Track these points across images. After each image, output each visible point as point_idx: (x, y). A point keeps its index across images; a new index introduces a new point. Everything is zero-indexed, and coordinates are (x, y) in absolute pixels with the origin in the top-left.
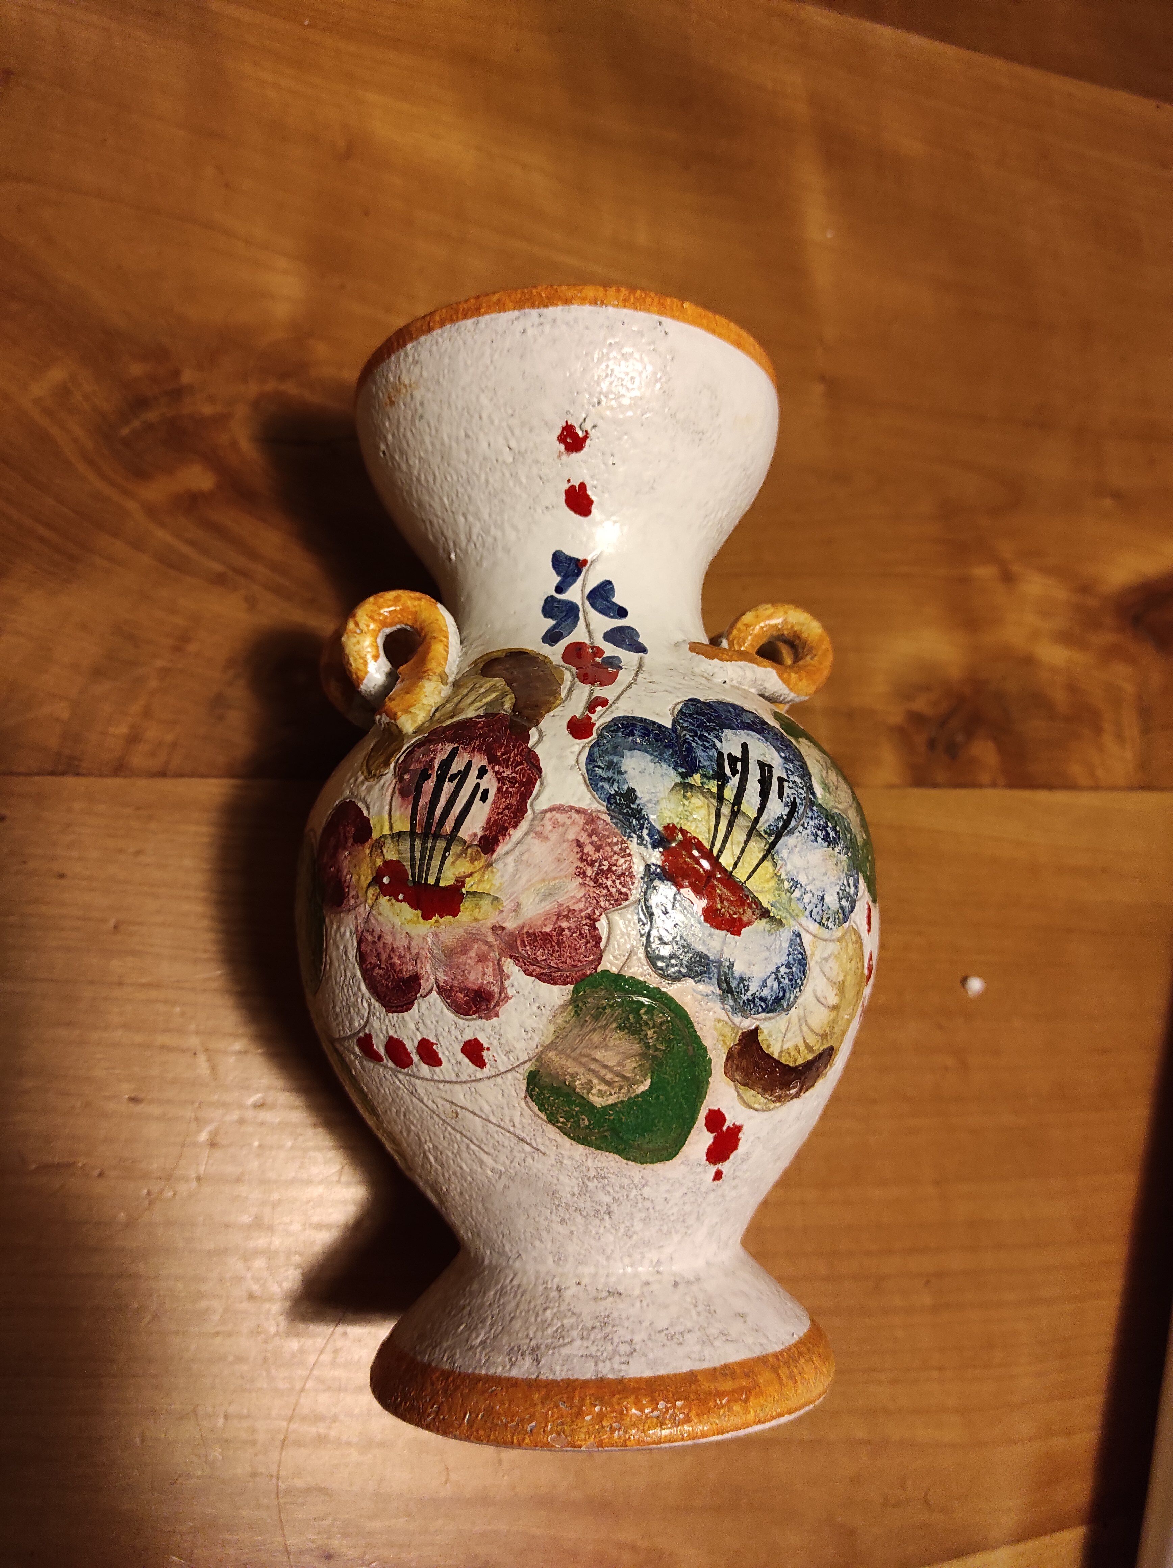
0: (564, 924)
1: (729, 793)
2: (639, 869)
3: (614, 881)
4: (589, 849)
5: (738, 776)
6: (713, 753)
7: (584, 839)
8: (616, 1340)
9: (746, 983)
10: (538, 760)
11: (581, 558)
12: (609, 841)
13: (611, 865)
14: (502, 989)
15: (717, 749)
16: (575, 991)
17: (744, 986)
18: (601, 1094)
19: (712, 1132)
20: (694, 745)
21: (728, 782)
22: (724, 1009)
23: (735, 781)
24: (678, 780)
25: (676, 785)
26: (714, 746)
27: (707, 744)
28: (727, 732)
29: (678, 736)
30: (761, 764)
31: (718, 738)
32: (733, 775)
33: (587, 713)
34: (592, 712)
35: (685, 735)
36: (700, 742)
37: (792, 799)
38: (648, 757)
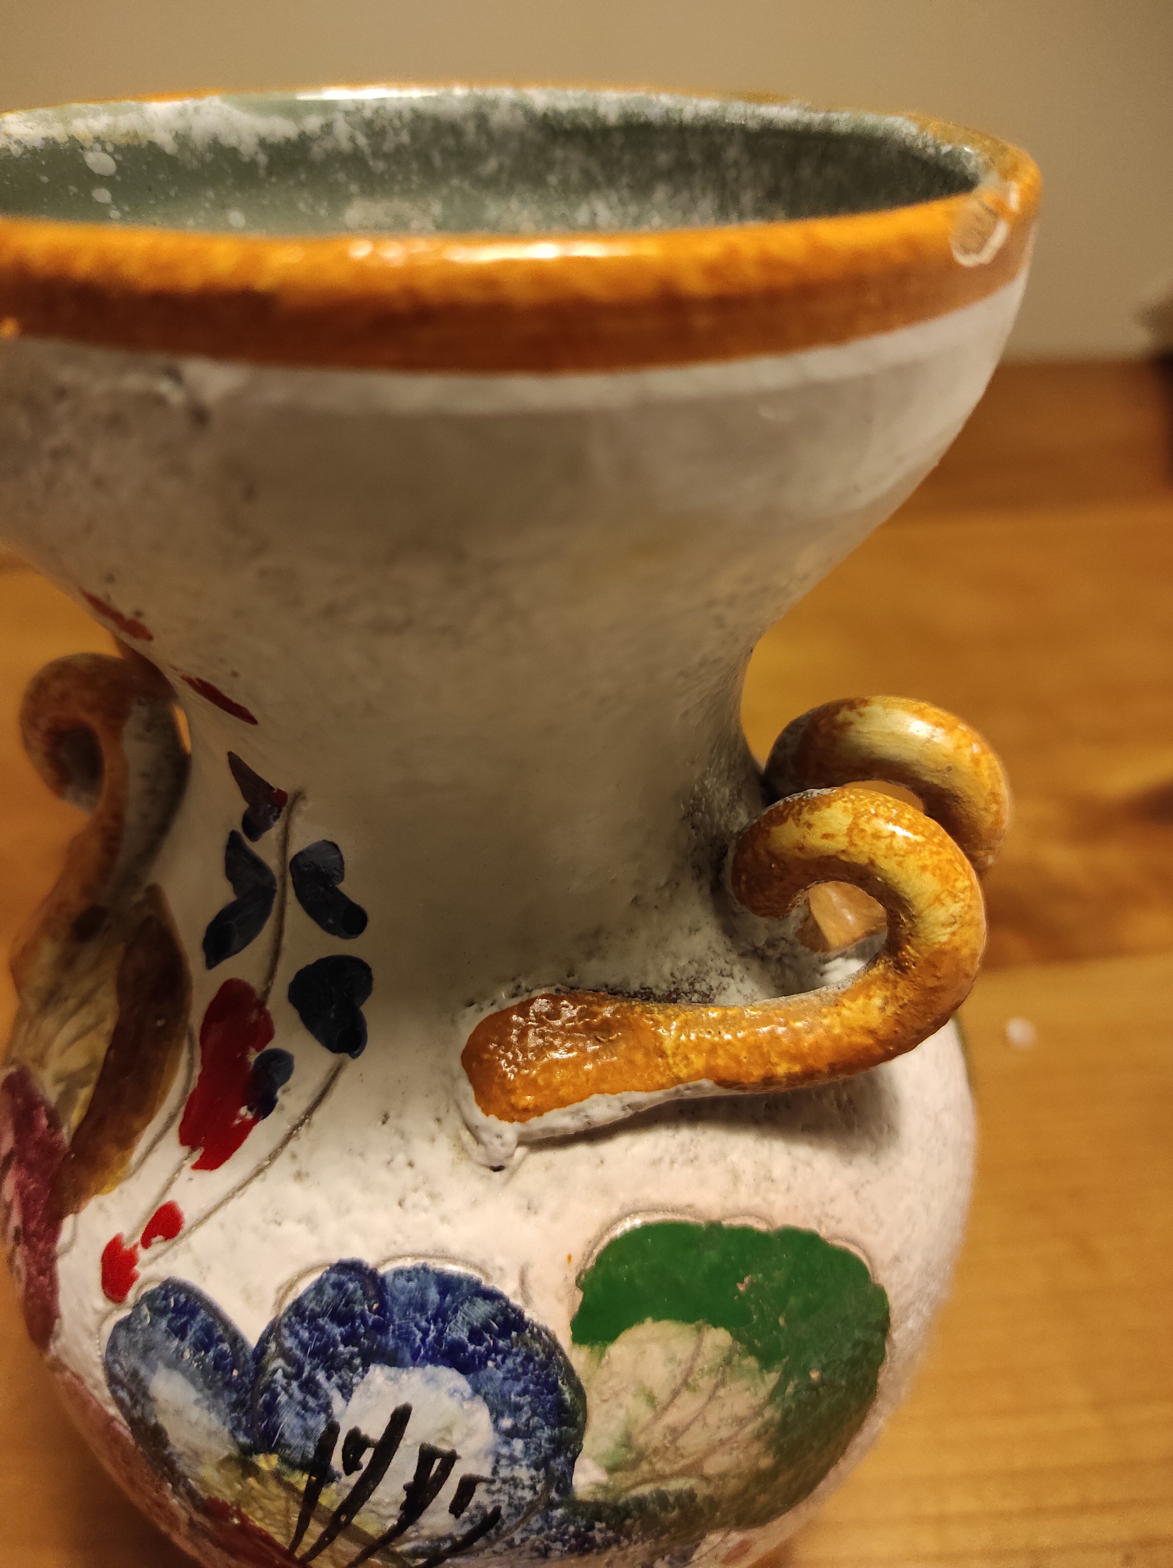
1: (330, 1499)
5: (356, 1476)
6: (319, 1424)
15: (329, 1416)
20: (283, 1398)
21: (334, 1480)
23: (349, 1483)
24: (235, 1451)
25: (232, 1458)
26: (326, 1407)
27: (312, 1402)
28: (378, 1374)
29: (260, 1370)
30: (427, 1455)
31: (346, 1391)
32: (348, 1470)
33: (138, 1239)
34: (146, 1242)
35: (275, 1371)
36: (298, 1395)
37: (489, 1510)
38: (193, 1391)
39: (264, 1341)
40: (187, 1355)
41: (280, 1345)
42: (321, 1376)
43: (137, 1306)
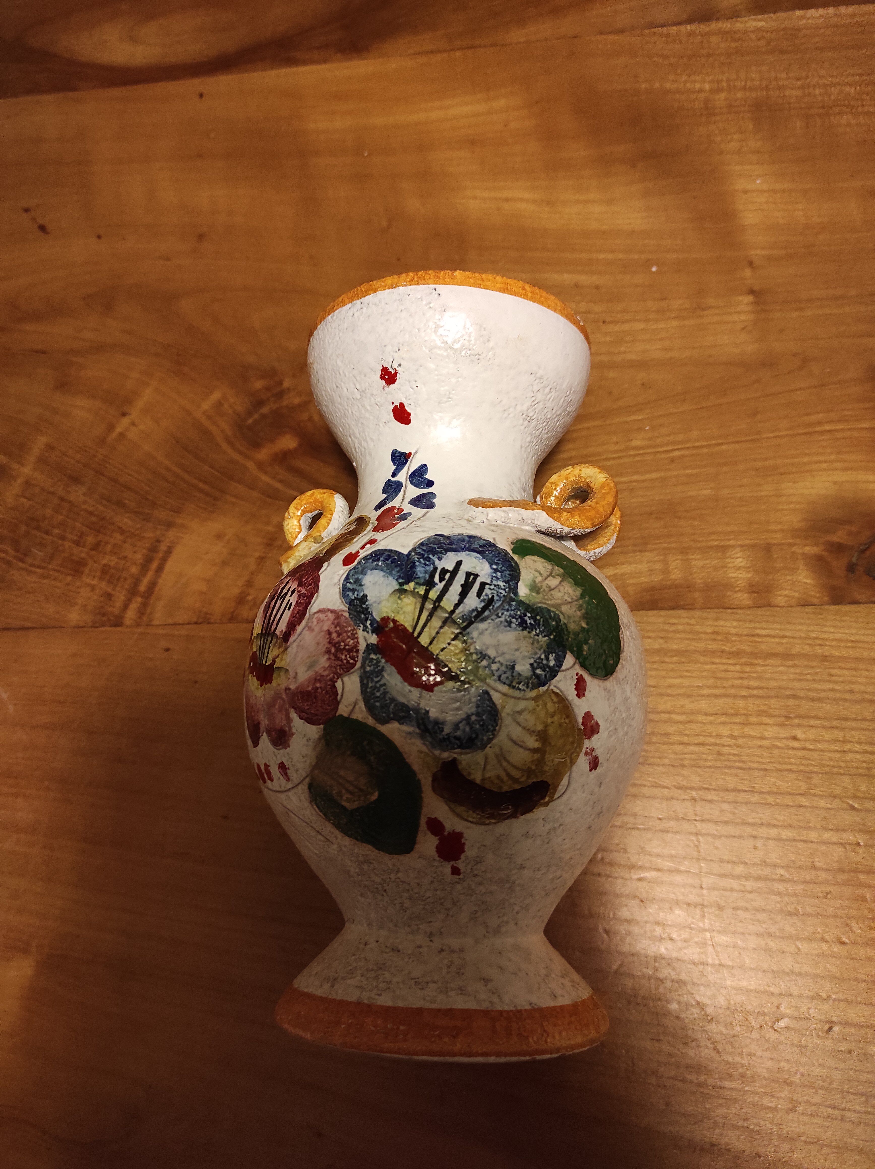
0: (318, 685)
1: (433, 594)
2: (362, 646)
3: (346, 656)
4: (334, 635)
5: (444, 583)
6: (430, 568)
7: (332, 629)
8: (381, 979)
9: (440, 726)
10: (319, 581)
11: (408, 452)
12: (346, 629)
13: (345, 645)
14: (290, 728)
16: (325, 729)
17: (439, 728)
18: (348, 800)
19: (436, 836)
20: (417, 563)
21: (434, 587)
22: (424, 744)
23: (440, 586)
24: (397, 587)
25: (395, 591)
26: (434, 564)
27: (428, 563)
28: (450, 554)
29: (408, 559)
30: (468, 574)
31: (440, 559)
32: (441, 581)
34: (362, 548)
35: (414, 558)
36: (423, 562)
37: (490, 596)
38: (382, 573)
39: (410, 552)
40: (380, 564)
41: (416, 553)
42: (431, 556)
43: (358, 562)
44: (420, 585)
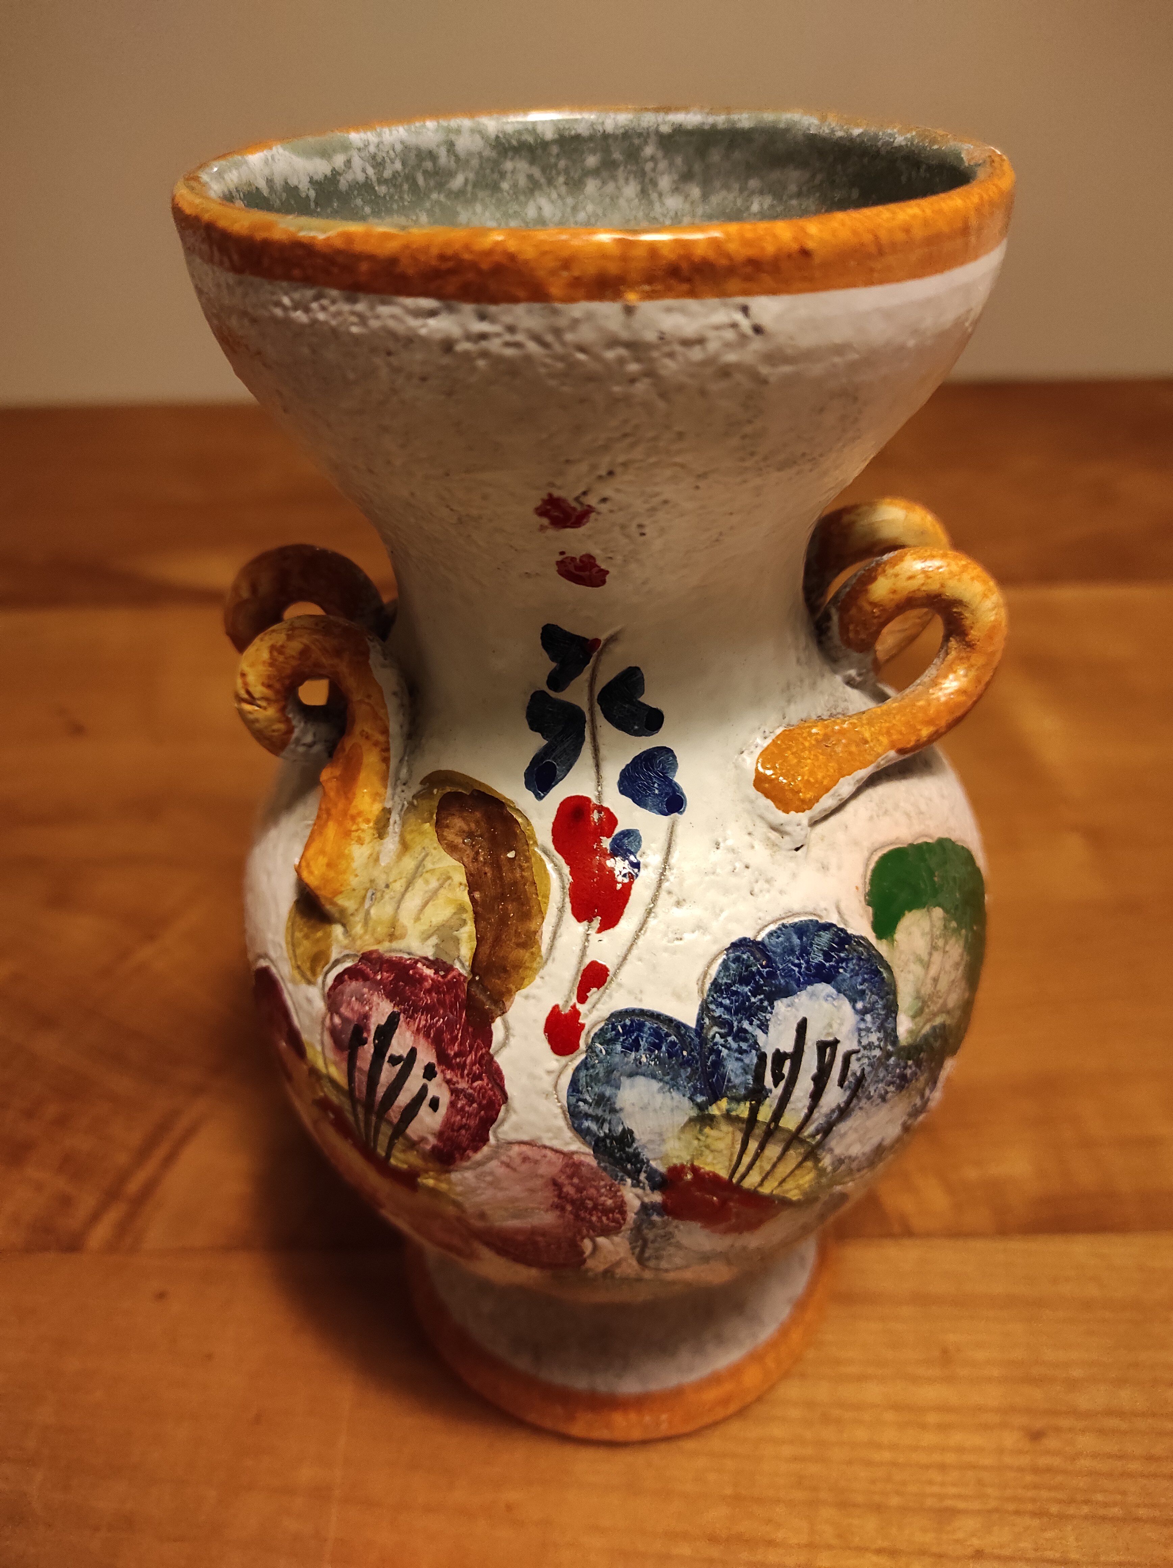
1: (765, 1114)
2: (632, 1207)
4: (568, 1189)
5: (782, 1084)
6: (752, 1059)
7: (562, 1179)
10: (502, 1079)
11: (589, 635)
12: (595, 1184)
13: (596, 1206)
15: (758, 1050)
20: (725, 1052)
21: (767, 1096)
23: (778, 1091)
24: (694, 1113)
25: (691, 1120)
26: (755, 1045)
27: (744, 1046)
28: (781, 1005)
29: (703, 1041)
30: (822, 1046)
31: (764, 1027)
32: (776, 1085)
33: (574, 1000)
34: (582, 999)
35: (714, 1037)
36: (734, 1045)
37: (858, 1074)
38: (655, 1085)
39: (700, 1020)
40: (644, 1060)
41: (712, 1018)
42: (746, 1025)
43: (590, 1048)
44: (738, 1100)
